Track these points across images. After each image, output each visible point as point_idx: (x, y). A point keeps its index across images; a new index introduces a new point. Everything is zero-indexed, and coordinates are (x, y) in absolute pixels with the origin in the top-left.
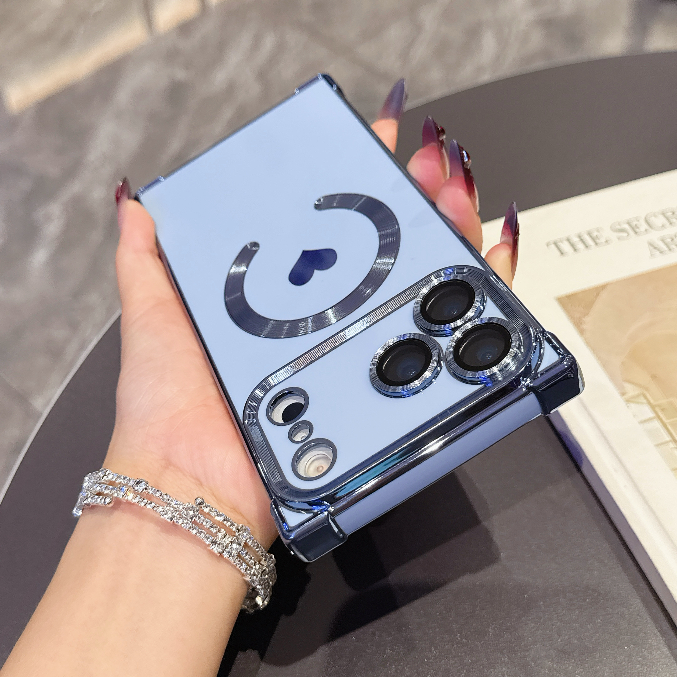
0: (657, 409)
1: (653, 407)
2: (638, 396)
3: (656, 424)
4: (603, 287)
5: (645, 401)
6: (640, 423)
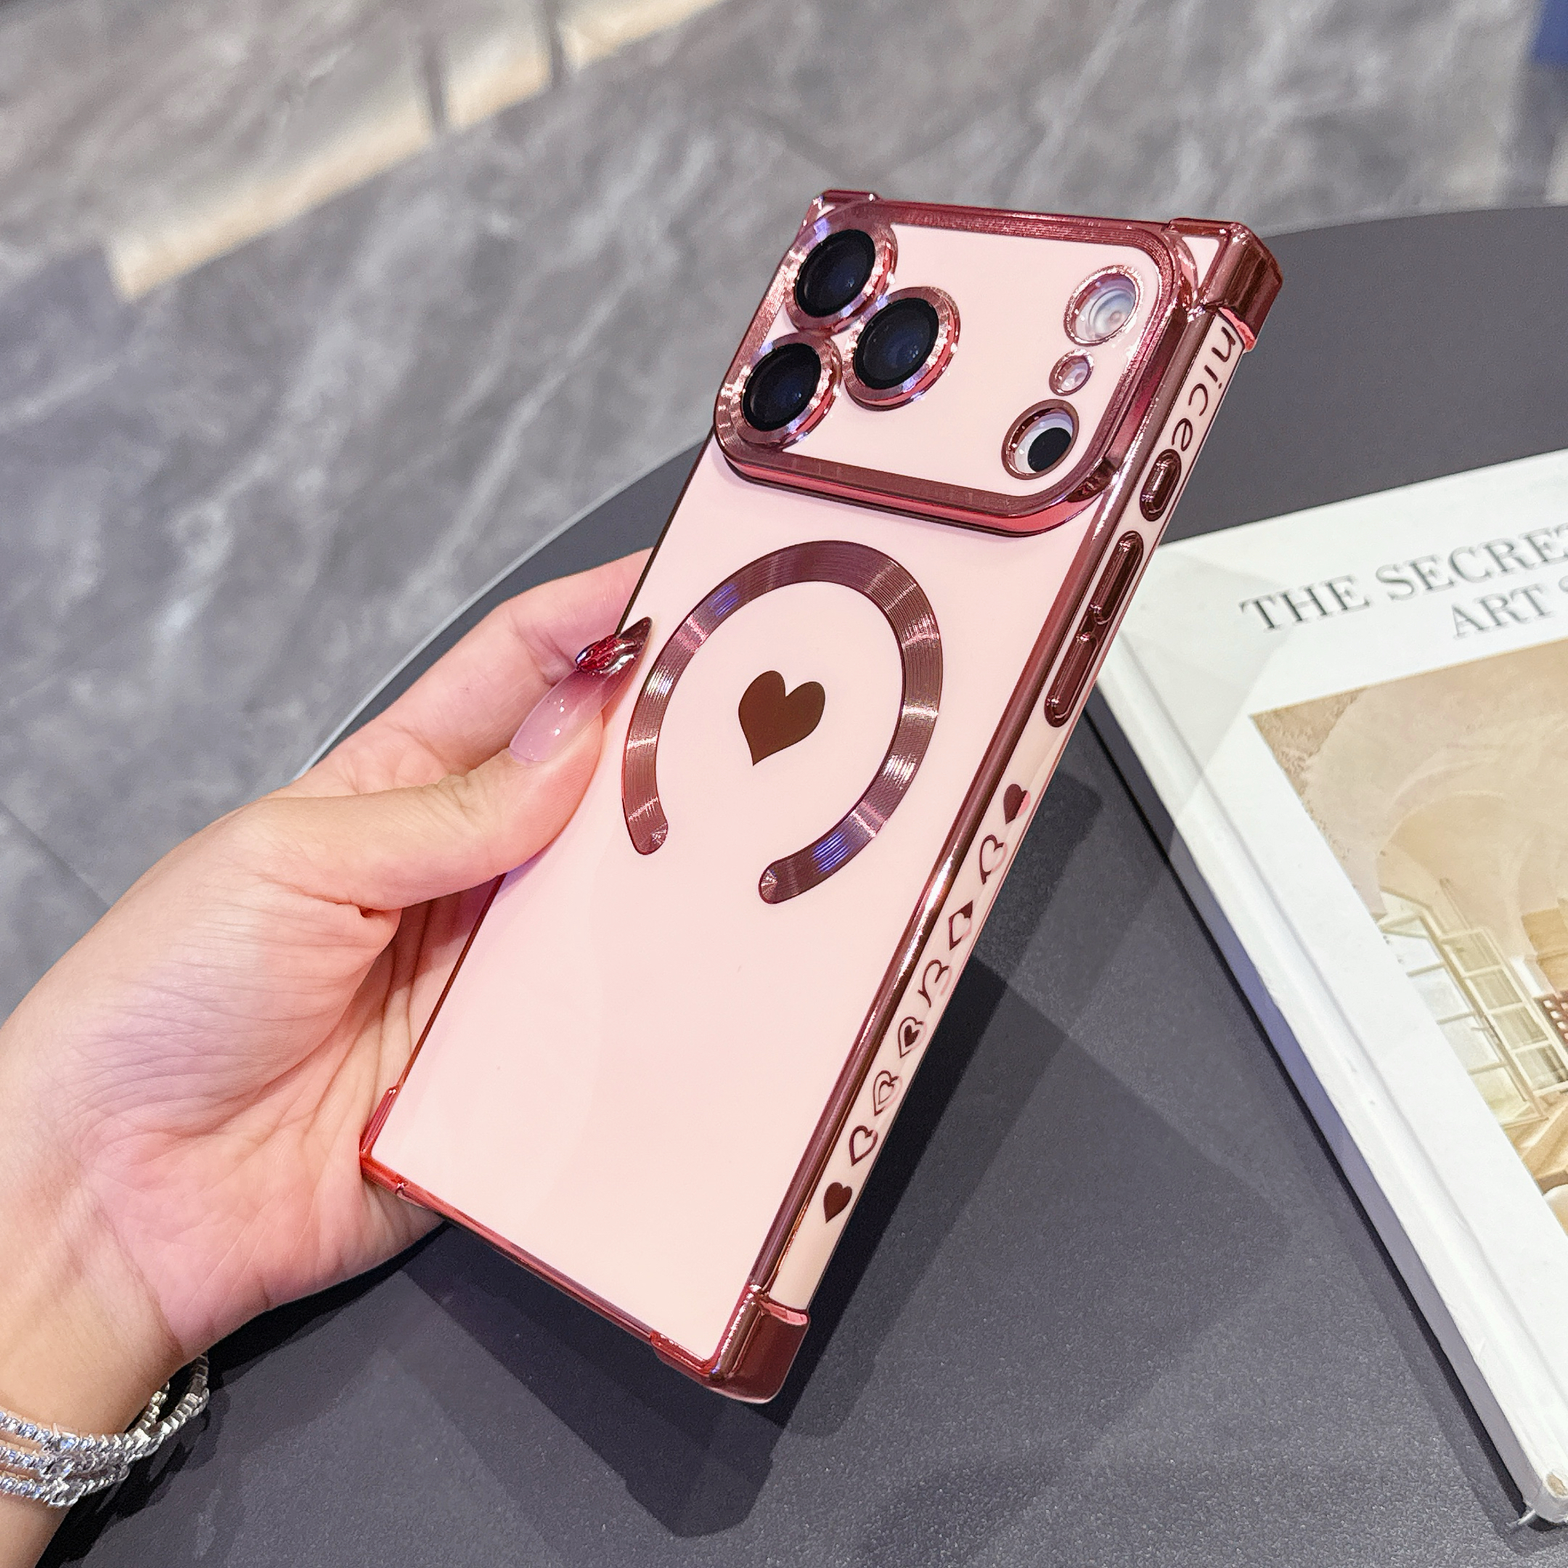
0: (1447, 948)
1: (1438, 946)
2: (1410, 920)
3: (1444, 977)
4: (1353, 696)
5: (1424, 932)
6: (1411, 975)
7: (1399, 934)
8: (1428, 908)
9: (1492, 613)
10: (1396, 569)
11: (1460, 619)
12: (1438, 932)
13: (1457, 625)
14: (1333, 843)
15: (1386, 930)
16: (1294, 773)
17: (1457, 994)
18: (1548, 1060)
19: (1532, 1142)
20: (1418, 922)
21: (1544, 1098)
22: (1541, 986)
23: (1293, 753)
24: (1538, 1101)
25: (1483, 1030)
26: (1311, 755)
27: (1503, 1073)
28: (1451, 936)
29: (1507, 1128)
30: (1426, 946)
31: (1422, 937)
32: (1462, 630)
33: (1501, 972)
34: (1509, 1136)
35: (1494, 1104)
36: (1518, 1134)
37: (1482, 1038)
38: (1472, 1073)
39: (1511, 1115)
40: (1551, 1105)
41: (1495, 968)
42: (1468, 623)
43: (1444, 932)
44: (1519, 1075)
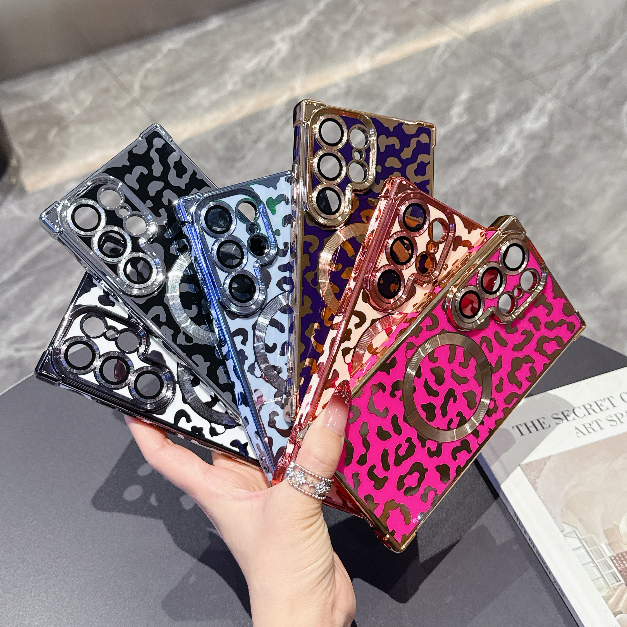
0: (583, 541)
1: (580, 540)
2: (571, 533)
3: (583, 551)
4: (548, 458)
5: (576, 536)
6: (574, 550)
7: (569, 537)
8: (576, 528)
9: (587, 429)
10: (557, 414)
11: (578, 431)
13: (577, 433)
14: (547, 507)
15: (565, 536)
16: (533, 484)
17: (587, 556)
18: (613, 575)
19: (611, 602)
20: (574, 533)
21: (613, 588)
22: (610, 553)
23: (533, 478)
24: (612, 588)
25: (595, 567)
26: (538, 478)
27: (601, 580)
28: (584, 537)
29: (603, 597)
30: (577, 540)
31: (575, 537)
32: (578, 435)
33: (598, 548)
34: (604, 600)
35: (600, 590)
36: (607, 599)
37: (595, 569)
38: (593, 580)
39: (604, 594)
40: (615, 590)
41: (596, 547)
42: (580, 433)
43: (581, 536)
44: (605, 580)
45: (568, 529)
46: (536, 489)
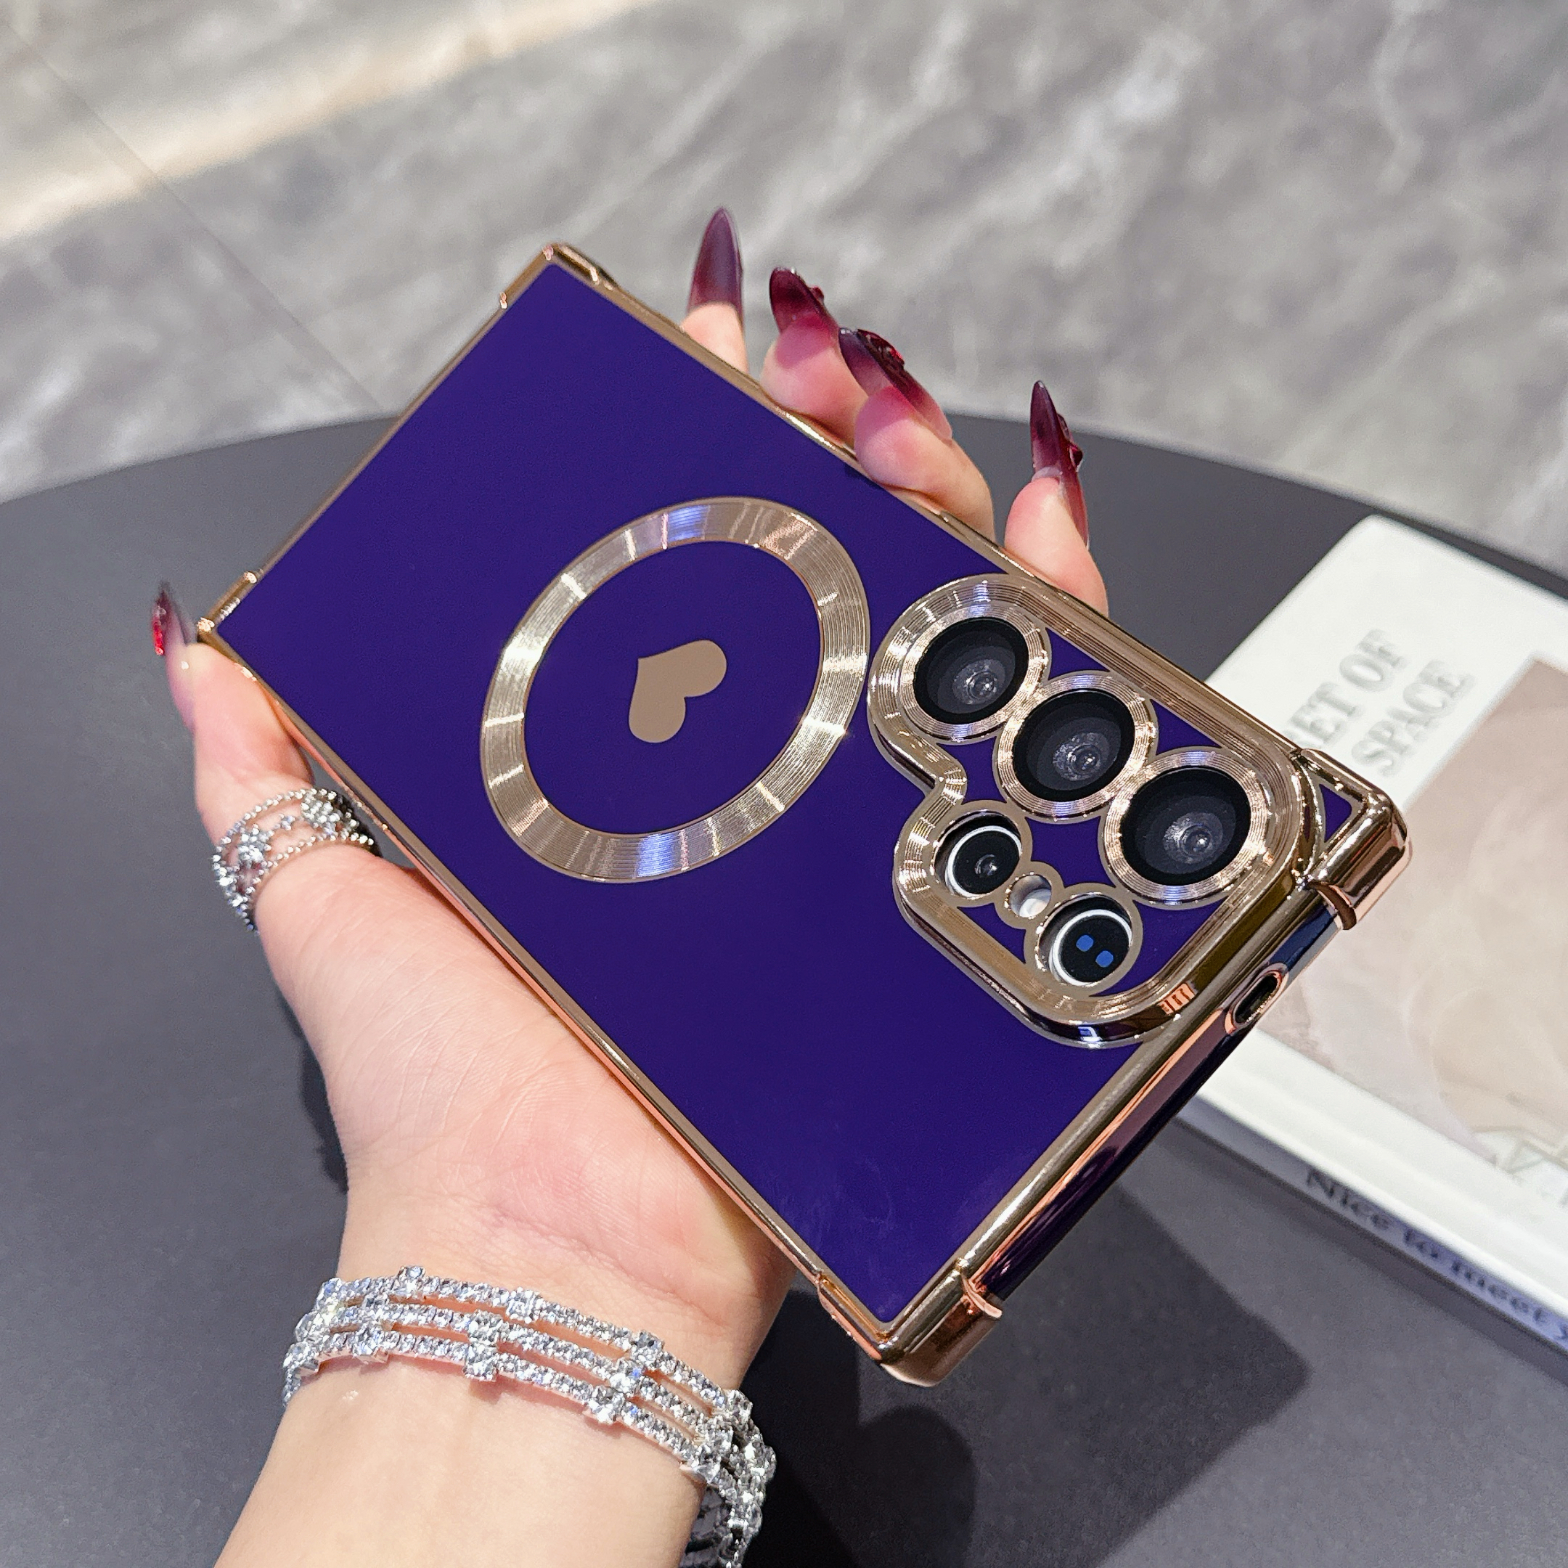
7: (1520, 1168)
8: (1524, 1130)
12: (1548, 1149)
14: (1399, 1106)
15: (1512, 1171)
16: (1309, 1051)
20: (1526, 1149)
23: (1293, 1033)
26: (1307, 1026)
30: (1548, 1169)
31: (1539, 1162)
43: (1553, 1145)
45: (1503, 1146)
46: (1327, 1064)
